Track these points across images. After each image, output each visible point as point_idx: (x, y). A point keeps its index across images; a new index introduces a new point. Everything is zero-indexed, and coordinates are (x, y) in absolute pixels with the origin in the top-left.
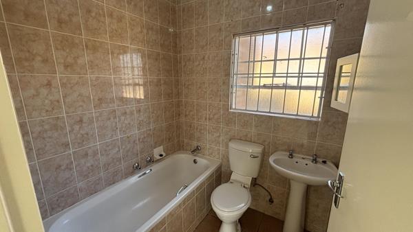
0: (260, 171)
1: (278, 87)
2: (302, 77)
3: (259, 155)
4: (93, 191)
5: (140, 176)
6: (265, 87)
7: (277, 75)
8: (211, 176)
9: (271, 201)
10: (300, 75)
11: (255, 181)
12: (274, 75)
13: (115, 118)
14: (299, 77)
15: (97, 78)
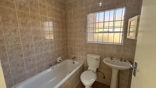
0: (99, 66)
1: (105, 32)
2: (114, 28)
3: (99, 59)
4: (32, 75)
5: (52, 69)
6: (100, 32)
7: (105, 28)
8: (80, 68)
9: (104, 78)
10: (114, 27)
11: (98, 70)
12: (104, 28)
13: (42, 45)
14: (113, 28)
15: (35, 29)
